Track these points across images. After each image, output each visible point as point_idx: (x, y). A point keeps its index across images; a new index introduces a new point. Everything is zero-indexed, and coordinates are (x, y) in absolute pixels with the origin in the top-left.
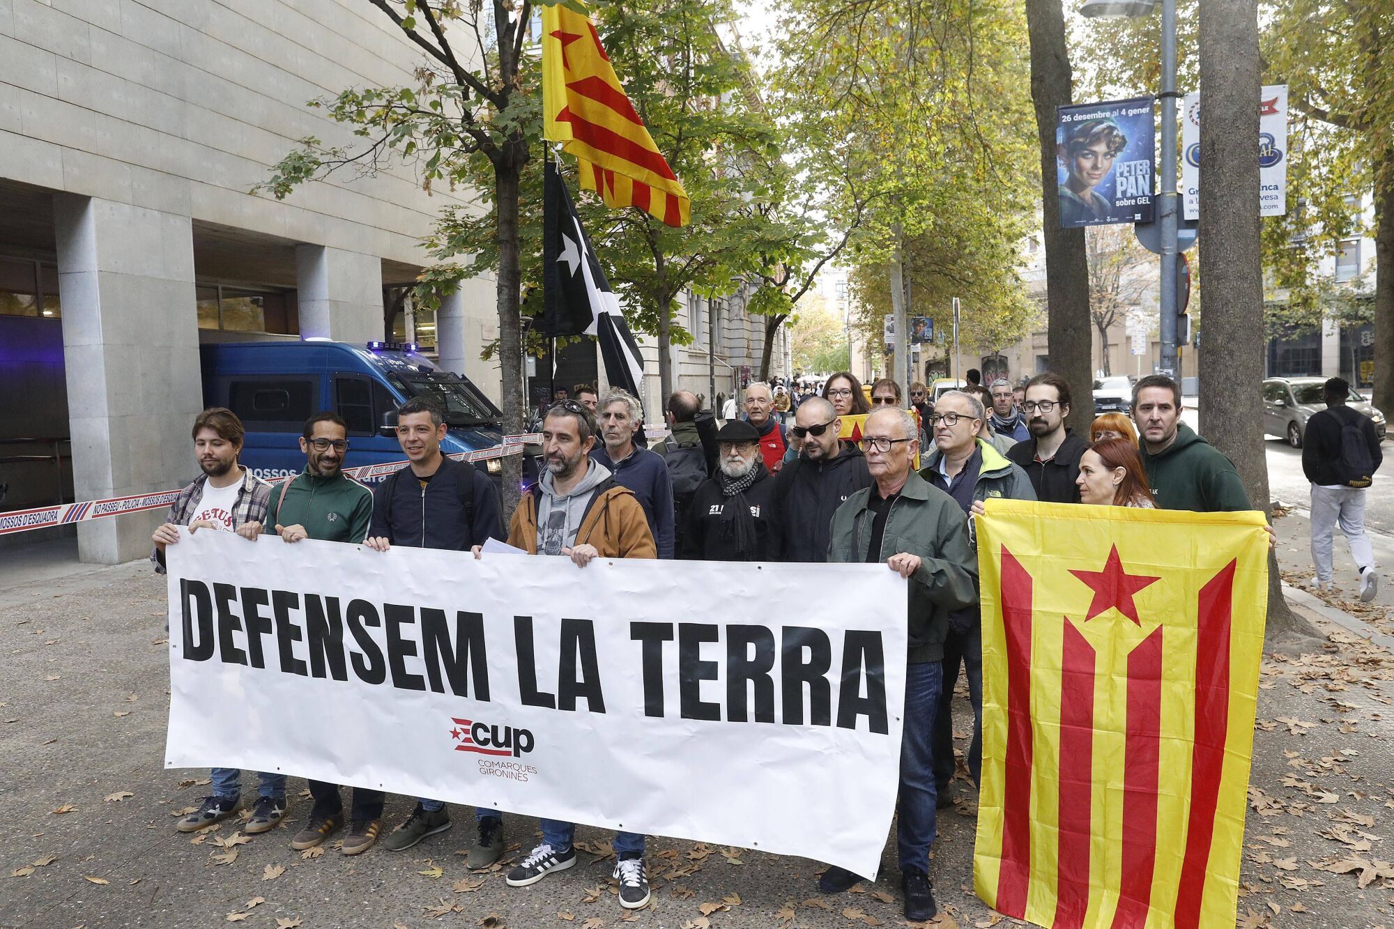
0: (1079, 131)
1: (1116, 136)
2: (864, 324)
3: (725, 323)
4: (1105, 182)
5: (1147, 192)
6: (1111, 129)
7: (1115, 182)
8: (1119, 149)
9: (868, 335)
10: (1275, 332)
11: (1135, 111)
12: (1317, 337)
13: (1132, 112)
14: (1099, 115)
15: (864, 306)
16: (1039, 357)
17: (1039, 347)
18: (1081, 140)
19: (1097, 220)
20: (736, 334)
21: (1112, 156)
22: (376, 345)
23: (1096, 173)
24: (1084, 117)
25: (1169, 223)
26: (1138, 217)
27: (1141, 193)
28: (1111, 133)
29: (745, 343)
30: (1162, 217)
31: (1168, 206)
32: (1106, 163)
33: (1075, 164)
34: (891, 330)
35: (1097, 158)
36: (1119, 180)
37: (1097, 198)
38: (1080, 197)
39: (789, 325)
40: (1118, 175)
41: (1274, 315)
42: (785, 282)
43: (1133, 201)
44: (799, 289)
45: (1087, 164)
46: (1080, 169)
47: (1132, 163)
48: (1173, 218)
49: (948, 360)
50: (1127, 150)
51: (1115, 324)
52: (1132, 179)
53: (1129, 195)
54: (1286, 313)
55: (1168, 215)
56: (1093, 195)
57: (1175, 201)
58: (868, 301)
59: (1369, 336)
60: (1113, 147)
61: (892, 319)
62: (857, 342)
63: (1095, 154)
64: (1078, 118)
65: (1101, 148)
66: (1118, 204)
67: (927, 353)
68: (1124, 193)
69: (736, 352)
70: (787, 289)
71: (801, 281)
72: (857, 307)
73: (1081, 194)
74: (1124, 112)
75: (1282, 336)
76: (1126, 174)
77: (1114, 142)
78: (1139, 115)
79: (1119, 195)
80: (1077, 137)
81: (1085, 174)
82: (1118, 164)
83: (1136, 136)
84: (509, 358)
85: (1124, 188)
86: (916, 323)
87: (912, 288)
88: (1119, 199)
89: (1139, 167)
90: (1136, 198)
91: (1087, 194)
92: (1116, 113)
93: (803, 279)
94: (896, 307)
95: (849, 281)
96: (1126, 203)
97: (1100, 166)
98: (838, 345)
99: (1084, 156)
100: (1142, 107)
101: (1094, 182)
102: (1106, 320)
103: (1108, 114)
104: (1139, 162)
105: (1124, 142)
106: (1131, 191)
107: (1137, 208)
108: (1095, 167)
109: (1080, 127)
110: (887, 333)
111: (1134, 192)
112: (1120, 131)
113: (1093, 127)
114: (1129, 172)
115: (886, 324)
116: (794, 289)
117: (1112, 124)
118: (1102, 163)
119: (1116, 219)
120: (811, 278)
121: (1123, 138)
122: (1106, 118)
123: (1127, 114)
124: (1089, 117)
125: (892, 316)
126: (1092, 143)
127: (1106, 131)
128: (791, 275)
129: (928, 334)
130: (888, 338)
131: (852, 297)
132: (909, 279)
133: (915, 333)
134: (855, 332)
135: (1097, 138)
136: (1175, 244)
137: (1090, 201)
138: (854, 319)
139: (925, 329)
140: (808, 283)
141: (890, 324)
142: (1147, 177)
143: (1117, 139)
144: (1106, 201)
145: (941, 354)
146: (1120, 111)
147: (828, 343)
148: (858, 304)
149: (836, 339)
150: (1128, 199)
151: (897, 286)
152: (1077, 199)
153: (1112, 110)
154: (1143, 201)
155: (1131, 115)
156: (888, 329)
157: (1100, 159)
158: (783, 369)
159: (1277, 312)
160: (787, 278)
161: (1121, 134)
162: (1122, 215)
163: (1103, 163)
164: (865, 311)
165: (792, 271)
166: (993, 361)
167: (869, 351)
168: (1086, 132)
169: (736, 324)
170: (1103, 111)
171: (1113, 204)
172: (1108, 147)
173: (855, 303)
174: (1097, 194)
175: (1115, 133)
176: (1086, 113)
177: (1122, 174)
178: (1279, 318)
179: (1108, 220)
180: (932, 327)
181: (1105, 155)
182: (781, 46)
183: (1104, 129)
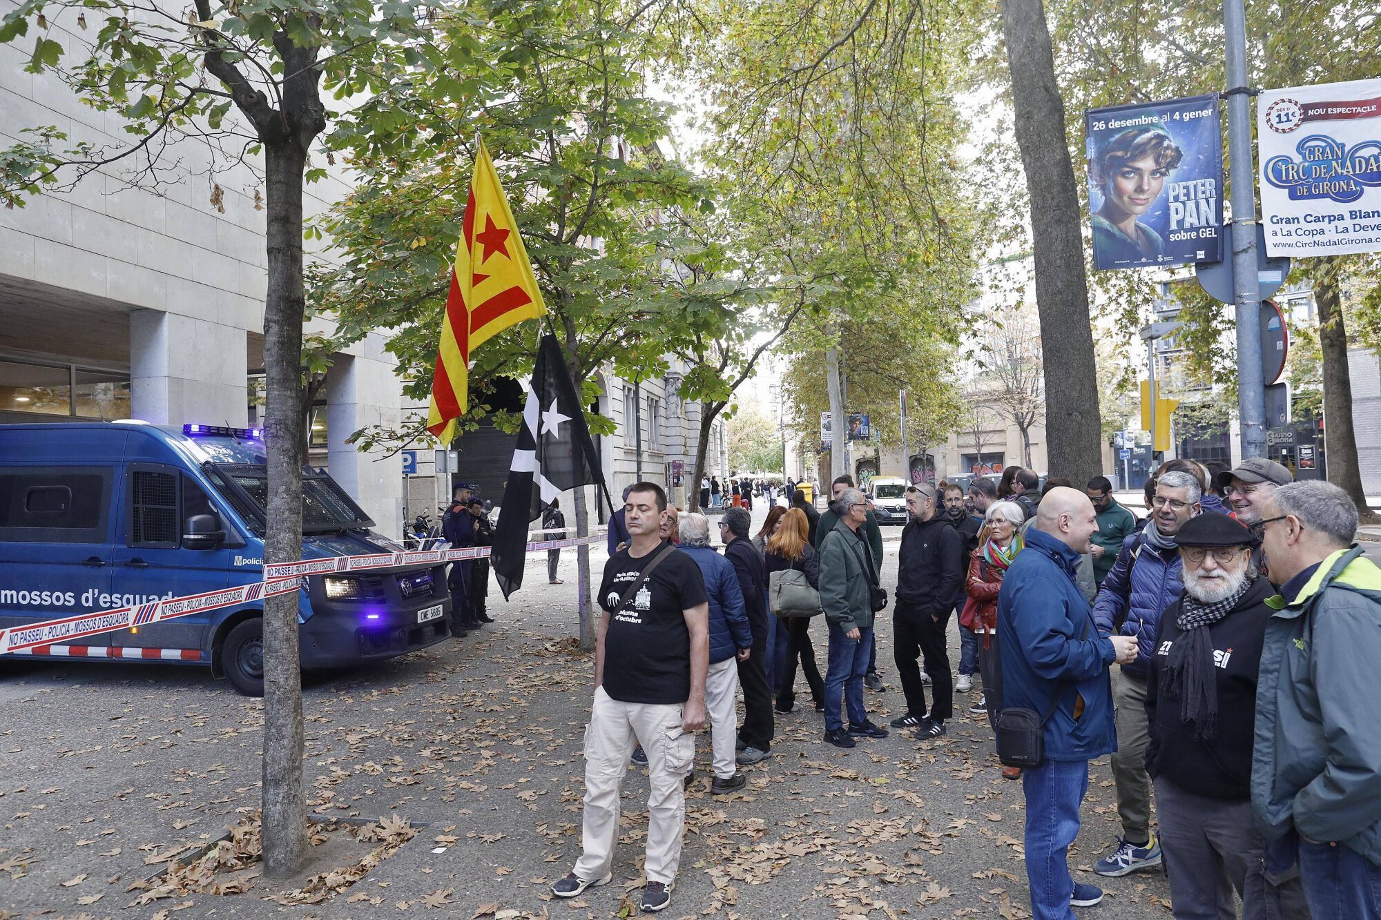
0: (1116, 142)
1: (1168, 148)
2: (798, 424)
3: (662, 421)
4: (1154, 210)
5: (1212, 222)
6: (1161, 138)
7: (1168, 208)
8: (1172, 165)
9: (801, 434)
10: (1187, 431)
11: (1192, 115)
12: (1226, 436)
13: (1187, 116)
14: (1144, 120)
15: (798, 406)
16: (963, 455)
17: (963, 447)
18: (1120, 154)
19: (1144, 260)
20: (673, 432)
21: (1163, 174)
22: (195, 428)
23: (1142, 197)
24: (1123, 123)
25: (1246, 261)
26: (1201, 255)
27: (1204, 223)
28: (1161, 143)
29: (681, 441)
30: (1235, 254)
31: (1245, 237)
32: (1155, 184)
33: (1111, 185)
34: (828, 428)
35: (1141, 177)
36: (1173, 206)
37: (1144, 231)
38: (1120, 229)
39: (727, 416)
40: (1171, 199)
41: (1185, 416)
42: (722, 369)
43: (1194, 235)
44: (738, 377)
45: (1129, 185)
46: (1119, 192)
47: (1191, 184)
48: (1253, 253)
49: (877, 459)
50: (1182, 166)
51: (1035, 424)
52: (1191, 205)
53: (1187, 225)
54: (1196, 413)
55: (1245, 251)
56: (1137, 226)
57: (1254, 232)
58: (801, 401)
59: (1273, 436)
60: (1163, 162)
61: (829, 417)
62: (790, 442)
63: (1138, 172)
64: (1114, 124)
65: (1147, 164)
66: (1172, 238)
67: (857, 452)
68: (1180, 223)
69: (674, 450)
70: (725, 376)
71: (739, 368)
72: (791, 407)
73: (1122, 225)
74: (1177, 116)
75: (1194, 436)
76: (1182, 198)
77: (1166, 156)
78: (1198, 119)
79: (1174, 226)
80: (1114, 150)
81: (1126, 199)
82: (1171, 184)
83: (1195, 148)
84: (277, 437)
85: (1180, 217)
86: (852, 421)
87: (848, 384)
88: (1174, 232)
89: (1200, 189)
90: (1197, 230)
91: (1129, 225)
92: (1166, 118)
93: (742, 366)
94: (833, 404)
95: (783, 382)
96: (1184, 236)
97: (1146, 187)
98: (771, 445)
99: (1124, 175)
100: (1203, 108)
101: (1139, 209)
102: (1027, 421)
103: (1155, 119)
104: (1200, 182)
105: (1178, 155)
106: (1191, 220)
107: (1198, 243)
108: (1139, 189)
109: (1117, 136)
110: (823, 431)
111: (1195, 222)
112: (1173, 142)
113: (1135, 137)
114: (1187, 195)
115: (823, 421)
116: (733, 376)
117: (1161, 132)
118: (1149, 184)
119: (1171, 258)
120: (751, 365)
121: (1177, 149)
122: (1152, 124)
123: (1181, 118)
124: (1129, 123)
125: (829, 413)
126: (1134, 158)
127: (1154, 142)
128: (729, 362)
129: (864, 432)
130: (825, 436)
131: (786, 397)
132: (844, 376)
133: (852, 430)
134: (789, 433)
135: (1141, 151)
136: (1257, 289)
137: (1134, 235)
138: (788, 419)
139: (861, 426)
140: (747, 371)
141: (826, 422)
142: (1212, 201)
143: (1169, 152)
144: (1155, 234)
145: (870, 453)
146: (1173, 113)
147: (763, 444)
148: (792, 404)
149: (770, 439)
150: (1186, 231)
151: (833, 384)
152: (1115, 230)
153: (1161, 114)
154: (1207, 234)
155: (1187, 119)
156: (824, 427)
157: (1146, 178)
158: (719, 467)
159: (1189, 413)
160: (724, 365)
161: (1173, 145)
162: (1178, 253)
163: (1151, 184)
164: (799, 411)
165: (730, 358)
166: (921, 460)
167: (802, 450)
168: (1125, 143)
169: (673, 422)
170: (1149, 115)
171: (1166, 239)
172: (1157, 162)
173: (789, 403)
174: (1142, 225)
175: (1166, 143)
176: (1126, 118)
177: (1176, 199)
178: (1190, 418)
179: (1160, 260)
180: (868, 425)
181: (1153, 173)
182: (716, 119)
183: (1151, 139)
